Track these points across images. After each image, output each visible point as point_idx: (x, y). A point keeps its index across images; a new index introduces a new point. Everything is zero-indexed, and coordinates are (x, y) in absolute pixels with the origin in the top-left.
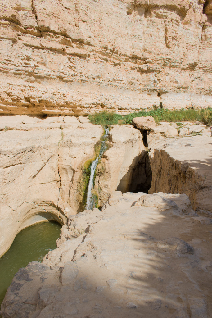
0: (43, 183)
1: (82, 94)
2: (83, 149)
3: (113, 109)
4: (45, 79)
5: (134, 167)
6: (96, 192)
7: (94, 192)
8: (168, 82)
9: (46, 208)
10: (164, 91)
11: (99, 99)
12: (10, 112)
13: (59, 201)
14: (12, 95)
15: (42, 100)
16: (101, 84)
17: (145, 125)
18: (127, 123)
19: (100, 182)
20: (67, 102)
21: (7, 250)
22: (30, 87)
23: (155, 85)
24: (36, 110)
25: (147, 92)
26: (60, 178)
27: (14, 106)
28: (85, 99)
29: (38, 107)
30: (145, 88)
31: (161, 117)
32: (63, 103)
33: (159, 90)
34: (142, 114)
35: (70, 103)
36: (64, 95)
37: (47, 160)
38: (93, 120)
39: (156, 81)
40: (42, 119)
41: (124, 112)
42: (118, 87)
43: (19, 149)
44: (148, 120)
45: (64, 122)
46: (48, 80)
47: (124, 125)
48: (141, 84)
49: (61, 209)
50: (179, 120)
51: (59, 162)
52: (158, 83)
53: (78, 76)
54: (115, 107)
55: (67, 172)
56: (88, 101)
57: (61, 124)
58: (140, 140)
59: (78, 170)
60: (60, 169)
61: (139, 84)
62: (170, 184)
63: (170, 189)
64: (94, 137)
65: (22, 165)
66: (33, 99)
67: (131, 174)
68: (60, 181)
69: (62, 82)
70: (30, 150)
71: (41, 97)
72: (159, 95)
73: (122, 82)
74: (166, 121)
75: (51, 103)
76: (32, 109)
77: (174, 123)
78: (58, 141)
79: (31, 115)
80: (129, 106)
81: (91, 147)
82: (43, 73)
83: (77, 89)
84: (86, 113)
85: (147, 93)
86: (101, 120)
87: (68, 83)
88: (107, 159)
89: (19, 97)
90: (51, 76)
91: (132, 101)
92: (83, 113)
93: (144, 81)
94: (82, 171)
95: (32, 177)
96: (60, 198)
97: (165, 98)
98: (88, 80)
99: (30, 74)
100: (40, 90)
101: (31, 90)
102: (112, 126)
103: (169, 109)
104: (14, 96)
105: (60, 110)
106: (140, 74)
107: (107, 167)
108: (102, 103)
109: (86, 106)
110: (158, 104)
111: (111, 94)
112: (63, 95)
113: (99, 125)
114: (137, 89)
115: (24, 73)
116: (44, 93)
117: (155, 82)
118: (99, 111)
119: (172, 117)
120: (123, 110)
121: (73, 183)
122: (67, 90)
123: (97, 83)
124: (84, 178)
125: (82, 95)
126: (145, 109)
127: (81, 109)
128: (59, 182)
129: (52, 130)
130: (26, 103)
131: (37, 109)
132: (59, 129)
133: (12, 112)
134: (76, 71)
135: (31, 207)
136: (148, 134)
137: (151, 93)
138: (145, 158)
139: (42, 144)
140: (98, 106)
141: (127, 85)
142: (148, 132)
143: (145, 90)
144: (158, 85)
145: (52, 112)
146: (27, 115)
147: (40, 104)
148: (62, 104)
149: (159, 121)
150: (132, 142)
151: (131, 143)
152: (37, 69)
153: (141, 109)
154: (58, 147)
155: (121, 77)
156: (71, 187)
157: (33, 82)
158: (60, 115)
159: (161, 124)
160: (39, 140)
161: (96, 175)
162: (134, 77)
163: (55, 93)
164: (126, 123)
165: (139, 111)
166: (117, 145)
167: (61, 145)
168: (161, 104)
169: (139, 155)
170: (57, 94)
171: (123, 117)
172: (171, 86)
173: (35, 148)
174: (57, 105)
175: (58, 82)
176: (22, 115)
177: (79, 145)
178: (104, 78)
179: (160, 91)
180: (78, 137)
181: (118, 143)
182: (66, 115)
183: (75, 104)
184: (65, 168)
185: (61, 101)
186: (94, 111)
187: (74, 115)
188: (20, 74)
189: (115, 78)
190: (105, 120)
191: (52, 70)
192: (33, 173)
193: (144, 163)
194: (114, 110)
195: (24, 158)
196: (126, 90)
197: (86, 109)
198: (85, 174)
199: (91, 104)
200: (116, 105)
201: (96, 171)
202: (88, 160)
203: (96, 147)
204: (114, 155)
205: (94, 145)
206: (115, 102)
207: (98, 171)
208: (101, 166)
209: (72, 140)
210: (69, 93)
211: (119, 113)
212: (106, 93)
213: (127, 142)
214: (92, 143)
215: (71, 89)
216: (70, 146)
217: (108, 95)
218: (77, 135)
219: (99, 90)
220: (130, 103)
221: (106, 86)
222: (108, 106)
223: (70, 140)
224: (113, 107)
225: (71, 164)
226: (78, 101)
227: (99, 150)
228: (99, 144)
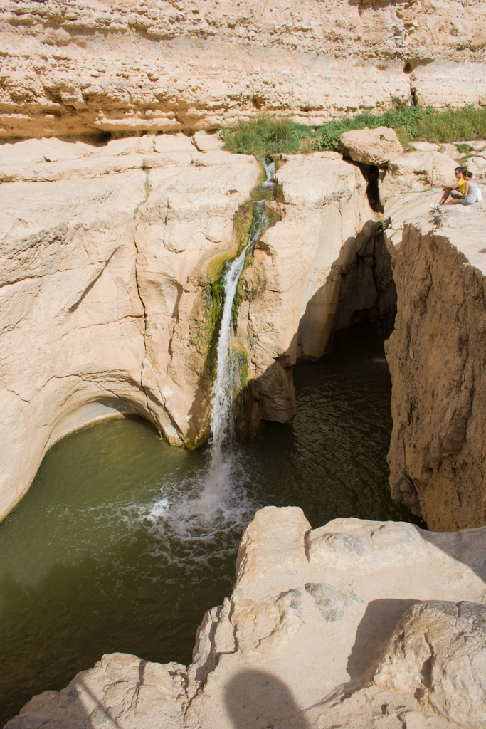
0: (100, 324)
1: (200, 71)
2: (204, 225)
3: (287, 110)
4: (97, 33)
5: (344, 268)
6: (241, 344)
7: (237, 346)
8: (433, 33)
9: (112, 386)
10: (421, 58)
11: (249, 84)
12: (12, 131)
13: (143, 370)
14: (10, 84)
15: (92, 94)
16: (251, 42)
17: (373, 152)
18: (324, 146)
19: (252, 317)
20: (161, 95)
21: (22, 496)
22: (58, 58)
23: (399, 42)
24: (80, 122)
25: (376, 61)
26: (144, 307)
27: (20, 116)
28: (209, 85)
29: (85, 114)
30: (370, 51)
31: (416, 129)
32: (149, 99)
33: (408, 54)
34: (365, 121)
35: (170, 98)
36: (151, 78)
37: (104, 263)
38: (233, 140)
39: (401, 29)
40: (98, 146)
41: (316, 117)
42: (299, 48)
43: (22, 236)
44: (382, 137)
45: (155, 151)
46: (105, 36)
47: (317, 154)
48: (359, 39)
49: (151, 391)
50: (463, 136)
51: (138, 266)
52: (406, 36)
53: (187, 22)
54: (292, 105)
55: (161, 291)
56: (217, 89)
57: (144, 157)
58: (361, 192)
59: (190, 287)
60: (143, 284)
61: (355, 40)
62: (465, 352)
63: (464, 366)
64: (232, 189)
65: (36, 280)
66: (68, 92)
67: (336, 286)
68: (145, 315)
69: (144, 40)
70: (54, 237)
71: (89, 85)
72: (408, 69)
73: (309, 35)
74: (430, 140)
75: (117, 100)
76: (69, 120)
77: (449, 145)
78: (134, 207)
79: (68, 138)
80: (330, 102)
81: (226, 221)
82: (90, 16)
83: (187, 58)
84: (213, 123)
85: (375, 64)
86: (252, 140)
87: (161, 41)
88: (269, 254)
89: (30, 90)
90: (113, 25)
91: (338, 86)
92: (206, 125)
93: (369, 31)
94: (200, 288)
95: (67, 310)
96: (146, 361)
97: (424, 76)
98: (214, 32)
99: (55, 21)
100: (86, 65)
101: (62, 68)
102: (284, 155)
103: (434, 106)
104: (16, 86)
105: (143, 118)
106: (357, 10)
107: (269, 274)
108: (257, 95)
109: (211, 104)
110: (405, 94)
111: (279, 69)
112: (149, 75)
113: (248, 154)
114: (350, 54)
115: (39, 21)
116: (95, 73)
117: (397, 33)
118: (249, 117)
119: (444, 127)
120: (313, 113)
121: (178, 322)
122: (160, 63)
123: (240, 40)
124: (206, 307)
125: (201, 74)
126: (372, 108)
127: (199, 113)
128: (142, 319)
129: (119, 175)
130: (49, 104)
131: (80, 119)
132: (141, 171)
133: (17, 132)
134: (181, 7)
135: (72, 388)
136: (380, 176)
137: (388, 64)
138: (372, 242)
139: (88, 219)
140: (244, 103)
141: (322, 42)
142: (380, 171)
143: (371, 56)
144: (404, 42)
145: (122, 125)
146: (56, 137)
147: (88, 105)
148: (148, 101)
149: (410, 140)
150: (338, 199)
151: (337, 203)
152: (73, 6)
153: (361, 107)
154: (133, 224)
155: (306, 21)
156: (174, 332)
157: (66, 45)
158: (144, 133)
159: (415, 150)
160: (77, 208)
161: (241, 298)
162: (342, 18)
163: (126, 73)
164: (321, 148)
165: (356, 113)
166: (297, 212)
167: (142, 217)
168: (413, 94)
169: (358, 235)
170: (131, 74)
171: (313, 131)
172: (440, 43)
173: (69, 232)
174: (133, 106)
175: (132, 40)
176: (44, 138)
177: (190, 217)
178: (258, 25)
179: (410, 58)
180: (188, 191)
181: (301, 207)
182: (160, 133)
183: (182, 99)
184: (155, 280)
185: (145, 94)
186: (236, 118)
187: (183, 131)
188: (27, 24)
189: (290, 25)
190: (263, 141)
191: (115, 6)
192: (68, 298)
193: (370, 256)
194: (288, 112)
195: (40, 261)
196: (319, 57)
197: (214, 114)
198: (210, 297)
199: (225, 99)
200: (294, 98)
201: (239, 287)
202: (216, 258)
203: (239, 218)
204: (289, 241)
205: (234, 214)
206: (290, 91)
207: (247, 287)
208: (253, 272)
209: (171, 202)
210: (165, 70)
211: (303, 121)
212: (266, 67)
213: (326, 202)
214: (227, 207)
215: (170, 59)
216: (166, 221)
217: (271, 73)
218: (186, 188)
219: (248, 59)
220: (331, 92)
221: (265, 46)
222: (274, 102)
223: (166, 203)
224: (287, 104)
225: (170, 270)
226: (191, 92)
227: (249, 227)
228: (248, 210)
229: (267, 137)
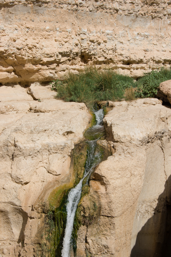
1: (35, 32)
2: (45, 161)
3: (111, 64)
5: (168, 200)
11: (77, 42)
16: (79, 8)
18: (145, 94)
19: (89, 241)
20: (2, 53)
28: (43, 44)
35: (10, 55)
38: (65, 91)
41: (137, 69)
42: (120, 12)
47: (140, 101)
54: (116, 60)
55: (8, 219)
56: (50, 48)
59: (35, 214)
64: (69, 130)
80: (149, 56)
81: (64, 157)
83: (24, 22)
84: (47, 76)
86: (83, 90)
87: (3, 9)
88: (103, 184)
91: (155, 42)
92: (41, 77)
94: (44, 215)
102: (111, 102)
107: (104, 201)
108: (85, 52)
109: (45, 60)
111: (103, 30)
113: (79, 102)
114: (165, 15)
118: (78, 70)
120: (134, 66)
121: (23, 246)
123: (70, 7)
124: (49, 232)
125: (36, 35)
127: (35, 68)
140: (74, 58)
141: (140, 6)
150: (160, 138)
151: (159, 142)
161: (79, 222)
164: (142, 95)
166: (125, 148)
171: (135, 81)
177: (34, 154)
180: (32, 132)
181: (128, 144)
183: (20, 56)
186: (67, 71)
187: (20, 83)
190: (92, 91)
194: (112, 65)
197: (47, 68)
198: (53, 223)
199: (57, 56)
200: (117, 54)
201: (78, 212)
202: (57, 188)
203: (75, 154)
204: (120, 172)
205: (70, 151)
206: (114, 47)
207: (84, 212)
208: (90, 200)
209: (17, 141)
210: (6, 32)
211: (126, 73)
212: (92, 28)
213: (150, 140)
214: (65, 146)
215: (9, 23)
216: (13, 157)
217: (97, 33)
218: (30, 130)
219: (76, 22)
220: (149, 47)
221: (91, 11)
222: (99, 57)
223: (13, 142)
224: (111, 59)
225: (16, 199)
226: (28, 50)
227: (84, 162)
228: (83, 147)
229: (95, 87)
